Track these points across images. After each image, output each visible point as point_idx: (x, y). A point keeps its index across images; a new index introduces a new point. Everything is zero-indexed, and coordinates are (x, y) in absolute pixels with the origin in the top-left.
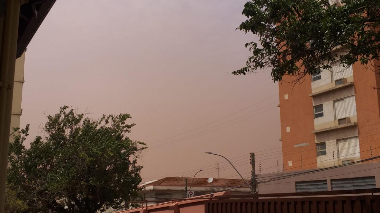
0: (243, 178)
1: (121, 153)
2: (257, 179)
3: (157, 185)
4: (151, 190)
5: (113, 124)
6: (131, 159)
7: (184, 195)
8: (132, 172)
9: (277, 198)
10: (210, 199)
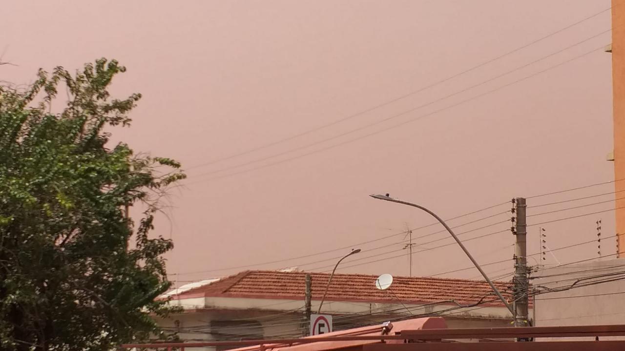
0: (489, 277)
1: (101, 194)
2: (531, 282)
3: (216, 296)
4: (198, 310)
5: (72, 98)
6: (136, 212)
7: (302, 326)
8: (136, 255)
9: (592, 339)
10: (380, 341)
